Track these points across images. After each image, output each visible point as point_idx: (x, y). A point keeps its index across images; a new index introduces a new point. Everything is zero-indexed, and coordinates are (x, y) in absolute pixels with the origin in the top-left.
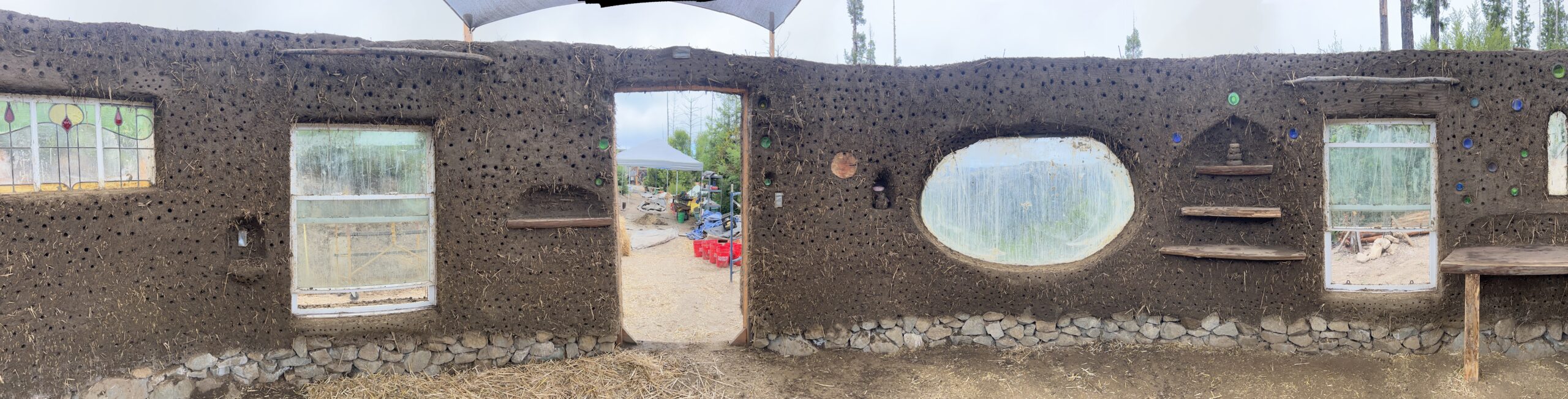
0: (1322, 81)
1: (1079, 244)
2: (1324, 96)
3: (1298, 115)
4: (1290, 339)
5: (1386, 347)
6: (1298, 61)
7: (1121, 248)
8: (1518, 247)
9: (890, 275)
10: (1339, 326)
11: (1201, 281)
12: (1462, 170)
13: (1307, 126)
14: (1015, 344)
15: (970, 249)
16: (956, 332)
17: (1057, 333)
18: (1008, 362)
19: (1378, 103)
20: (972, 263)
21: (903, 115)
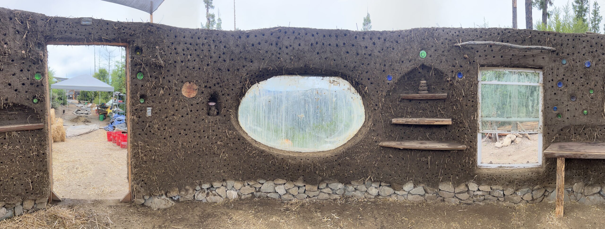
0: (478, 44)
1: (332, 140)
2: (479, 53)
3: (463, 64)
4: (456, 195)
5: (512, 200)
6: (463, 32)
7: (356, 143)
8: (586, 143)
9: (217, 156)
10: (485, 188)
11: (403, 162)
12: (557, 99)
13: (468, 71)
14: (293, 198)
15: (267, 140)
16: (258, 190)
17: (318, 192)
18: (287, 209)
19: (511, 59)
20: (267, 150)
21: (226, 59)
